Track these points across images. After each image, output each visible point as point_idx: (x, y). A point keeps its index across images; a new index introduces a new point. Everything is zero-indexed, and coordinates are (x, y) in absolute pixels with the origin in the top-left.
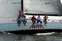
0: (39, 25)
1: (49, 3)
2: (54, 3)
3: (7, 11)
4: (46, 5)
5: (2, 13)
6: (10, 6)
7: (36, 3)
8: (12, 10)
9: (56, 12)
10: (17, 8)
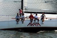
0: (36, 23)
1: (48, 2)
2: (53, 2)
3: (8, 9)
4: (45, 4)
5: (4, 11)
6: (11, 4)
7: (36, 2)
8: (13, 8)
9: (55, 10)
10: (18, 6)
